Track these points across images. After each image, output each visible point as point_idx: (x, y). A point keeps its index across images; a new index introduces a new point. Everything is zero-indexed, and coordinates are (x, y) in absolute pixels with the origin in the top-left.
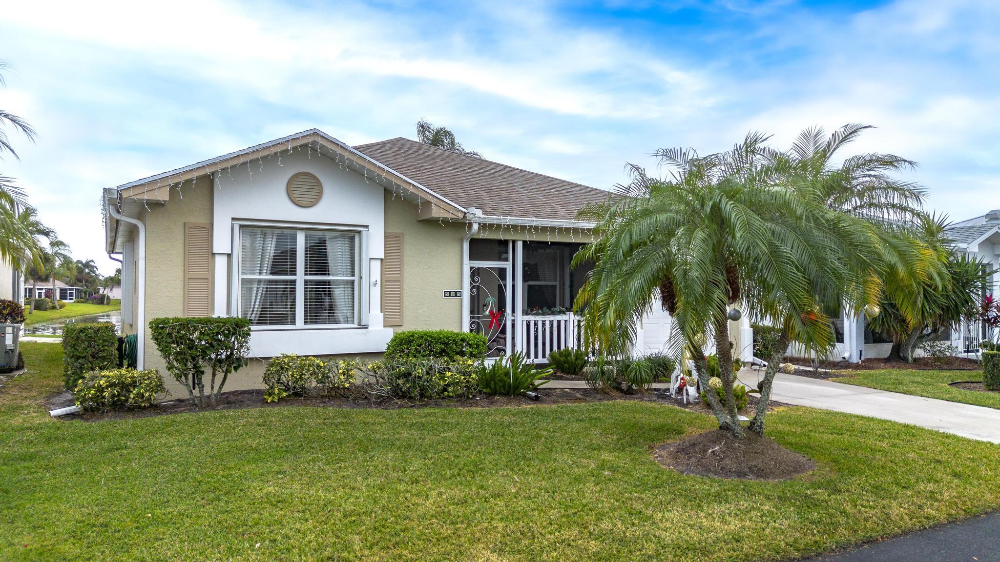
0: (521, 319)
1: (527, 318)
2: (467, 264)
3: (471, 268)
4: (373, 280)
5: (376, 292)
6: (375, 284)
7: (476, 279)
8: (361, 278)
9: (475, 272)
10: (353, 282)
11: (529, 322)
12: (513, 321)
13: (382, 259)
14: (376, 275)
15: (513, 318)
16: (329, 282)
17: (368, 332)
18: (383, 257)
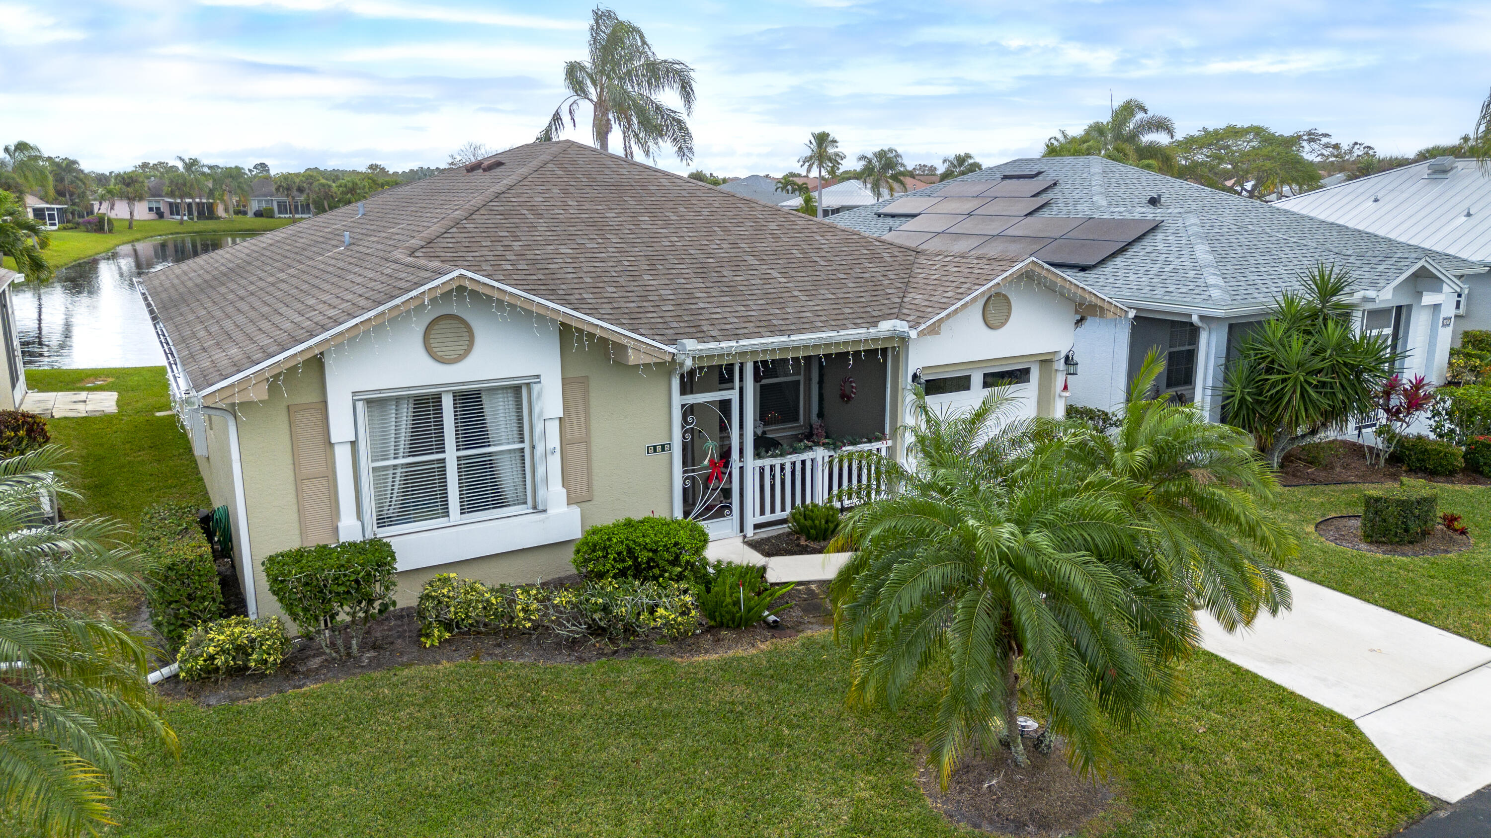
0: (752, 464)
1: (760, 463)
2: (678, 400)
3: (683, 406)
4: (550, 446)
5: (555, 462)
6: (553, 452)
7: (690, 419)
8: (533, 447)
9: (688, 411)
10: (522, 450)
11: (763, 470)
12: (741, 468)
13: (560, 419)
14: (554, 441)
15: (741, 464)
16: (490, 454)
17: (547, 518)
18: (562, 416)
